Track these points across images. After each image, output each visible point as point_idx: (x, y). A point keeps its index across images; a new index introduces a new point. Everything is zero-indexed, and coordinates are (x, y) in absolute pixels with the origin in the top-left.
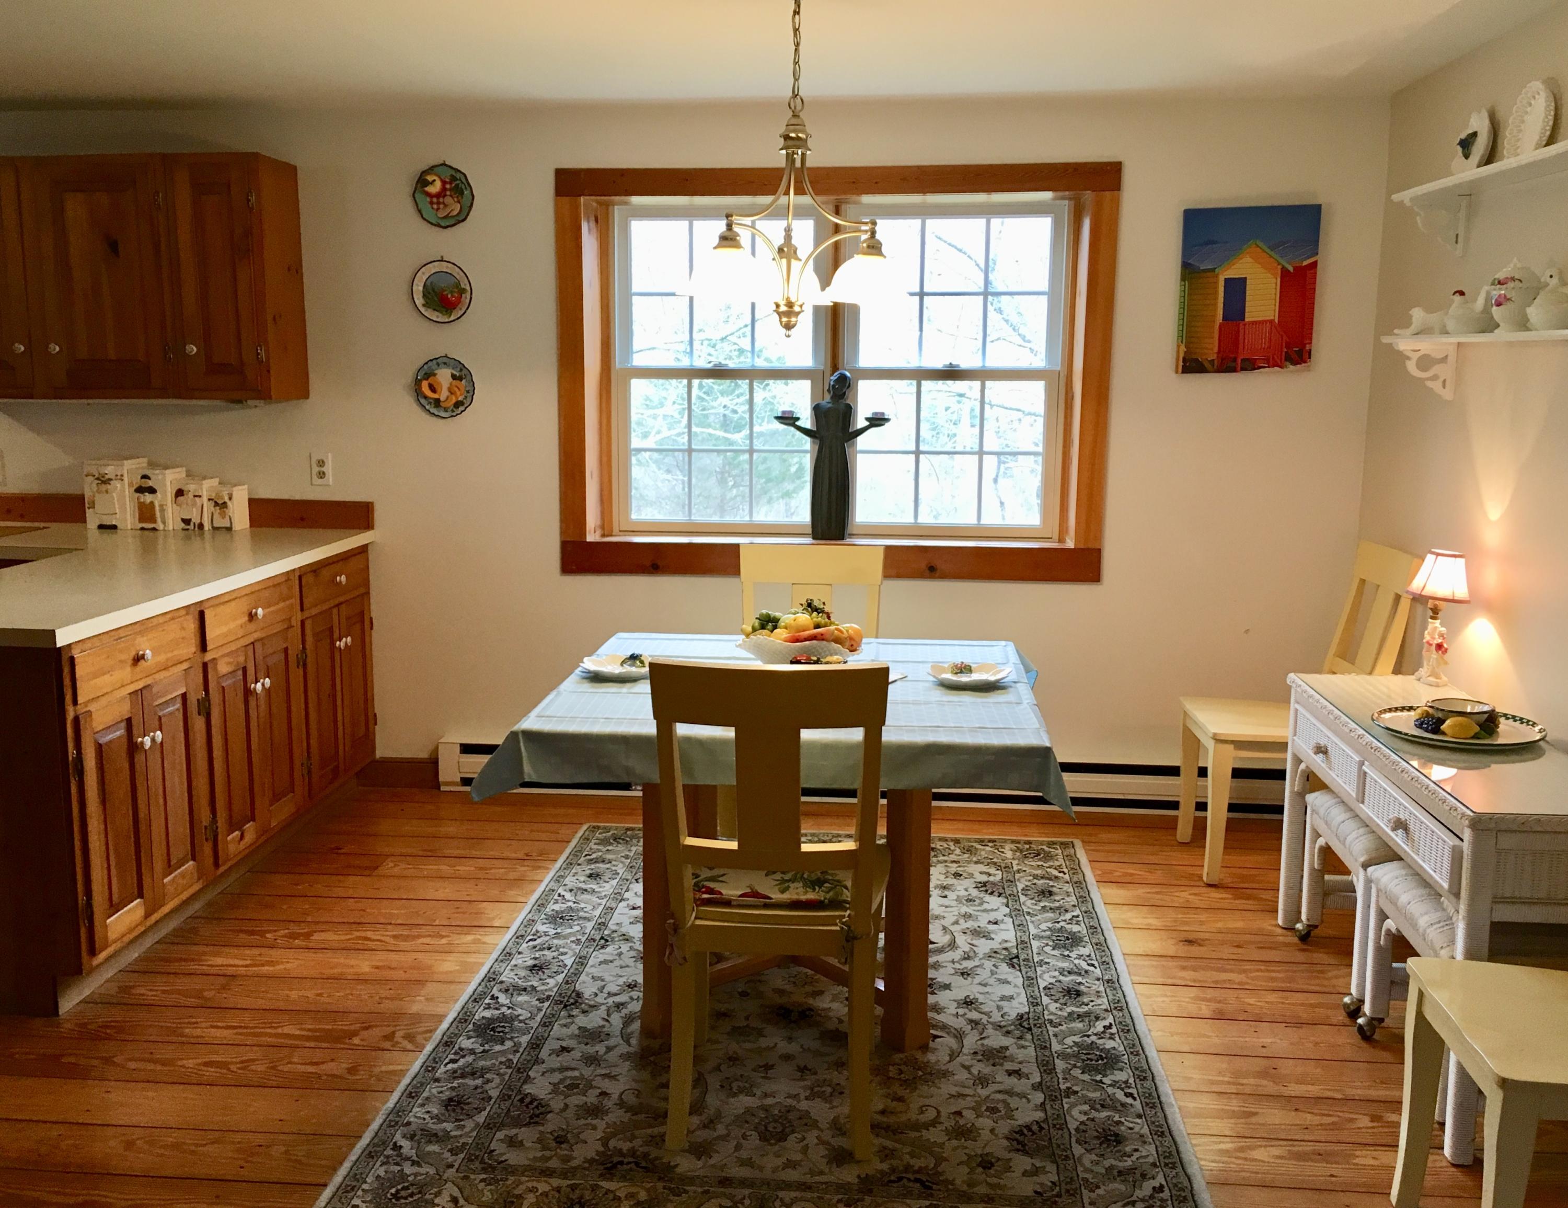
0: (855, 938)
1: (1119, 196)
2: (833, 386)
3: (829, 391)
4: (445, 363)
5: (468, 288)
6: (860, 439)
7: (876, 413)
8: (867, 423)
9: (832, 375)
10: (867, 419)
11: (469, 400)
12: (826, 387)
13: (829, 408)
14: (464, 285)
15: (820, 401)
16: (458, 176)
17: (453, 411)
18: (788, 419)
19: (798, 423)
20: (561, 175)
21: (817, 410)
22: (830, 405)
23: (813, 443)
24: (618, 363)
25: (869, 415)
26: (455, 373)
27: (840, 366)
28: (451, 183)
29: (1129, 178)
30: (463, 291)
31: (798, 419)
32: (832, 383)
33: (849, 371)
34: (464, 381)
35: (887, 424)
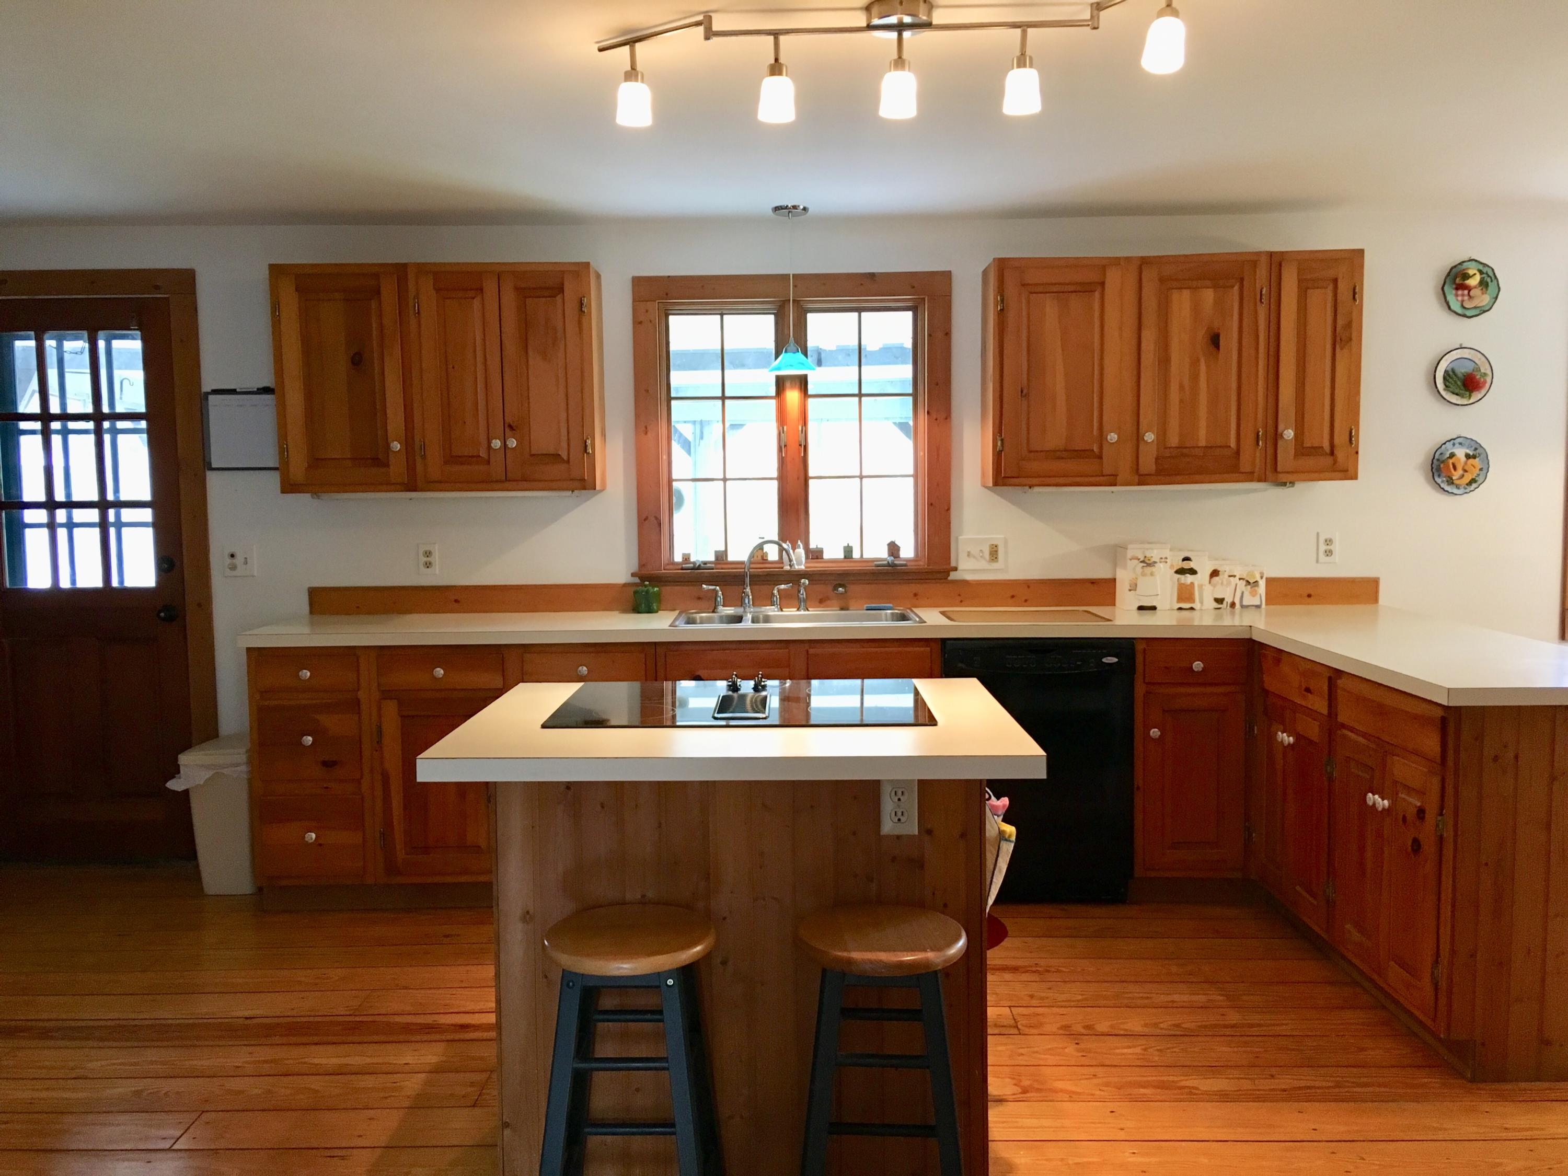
4: (1460, 444)
5: (1489, 373)
11: (1483, 478)
14: (1486, 370)
16: (1486, 270)
17: (1465, 489)
26: (1468, 451)
30: (1484, 376)
34: (1478, 460)
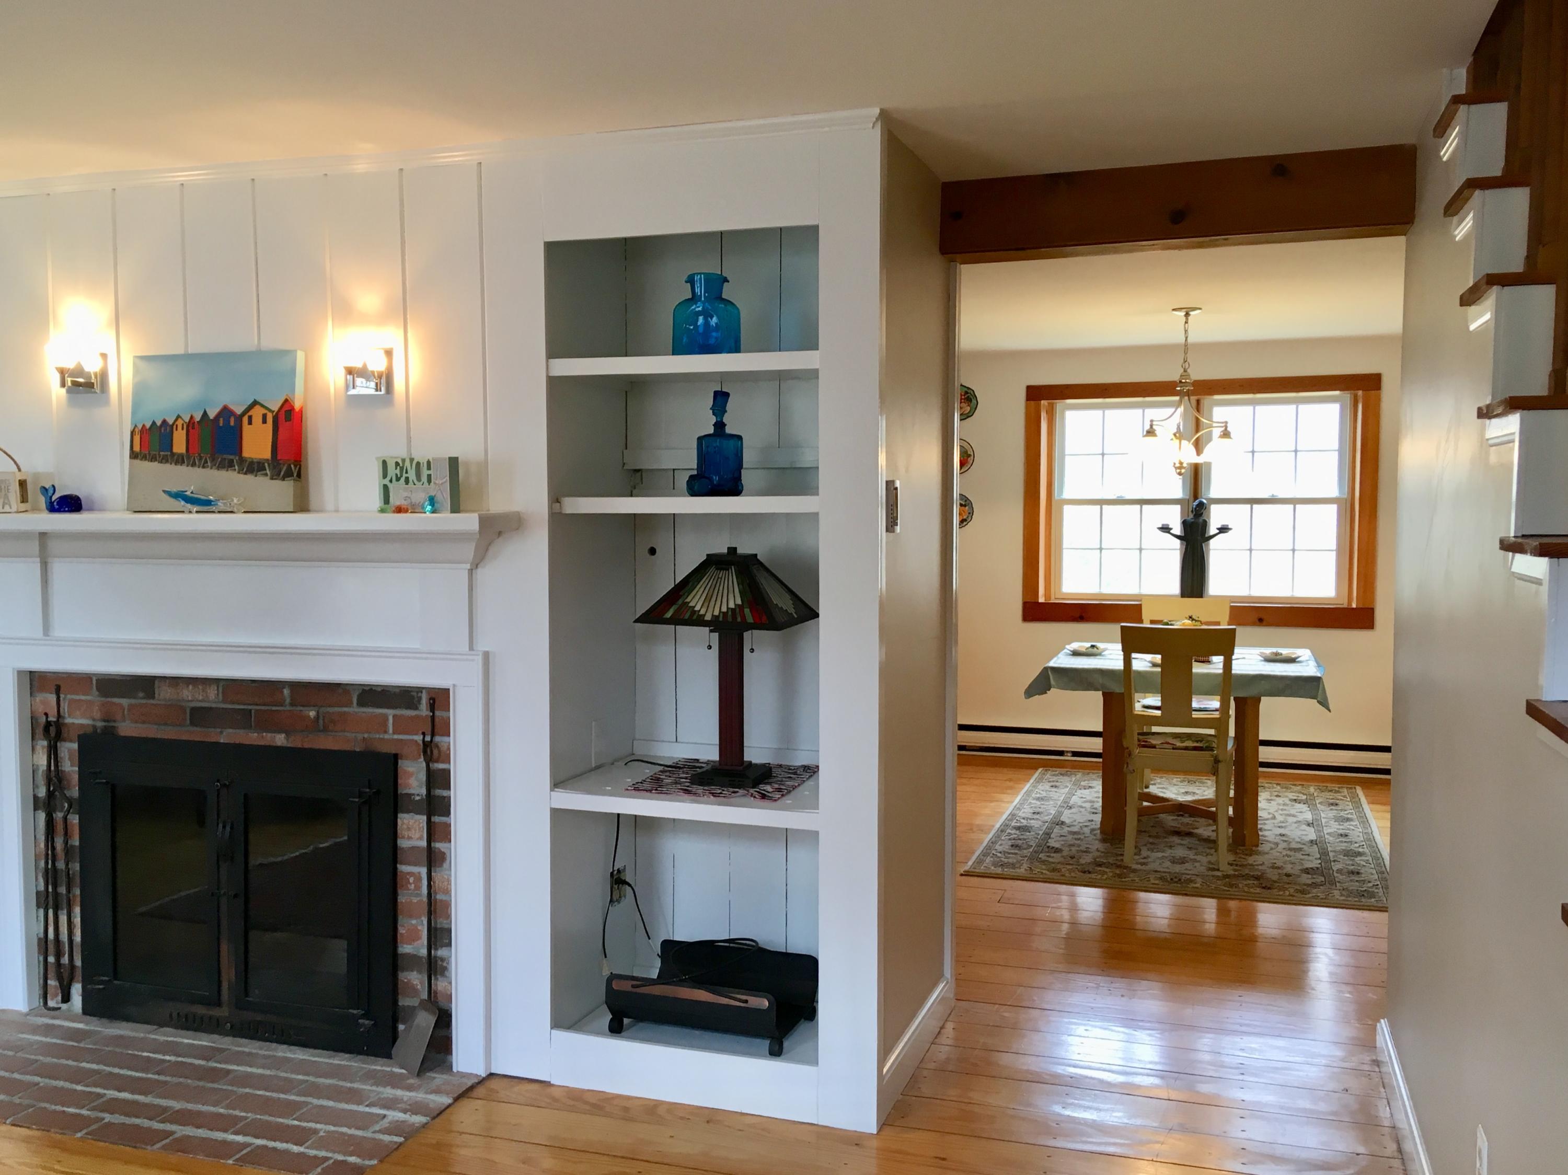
0: (1219, 761)
1: (1380, 395)
2: (1195, 509)
3: (1192, 511)
5: (972, 454)
6: (1212, 541)
7: (1223, 525)
8: (1218, 531)
9: (1194, 502)
10: (1218, 529)
11: (970, 518)
12: (1191, 509)
13: (1192, 522)
14: (970, 452)
15: (1186, 518)
16: (969, 391)
18: (1165, 529)
19: (1171, 531)
20: (1029, 388)
21: (1185, 523)
22: (1193, 520)
23: (1182, 544)
24: (1056, 496)
25: (1219, 526)
26: (962, 502)
27: (1199, 497)
28: (964, 396)
29: (1386, 383)
30: (970, 456)
31: (1171, 529)
32: (1194, 507)
33: (1205, 499)
34: (967, 508)
35: (1230, 532)
